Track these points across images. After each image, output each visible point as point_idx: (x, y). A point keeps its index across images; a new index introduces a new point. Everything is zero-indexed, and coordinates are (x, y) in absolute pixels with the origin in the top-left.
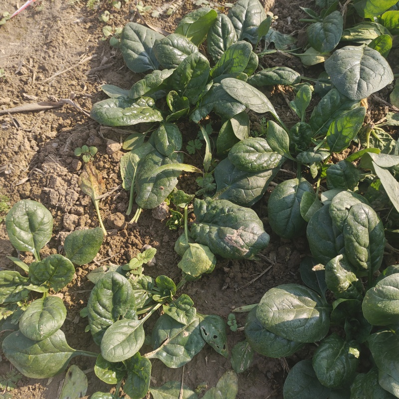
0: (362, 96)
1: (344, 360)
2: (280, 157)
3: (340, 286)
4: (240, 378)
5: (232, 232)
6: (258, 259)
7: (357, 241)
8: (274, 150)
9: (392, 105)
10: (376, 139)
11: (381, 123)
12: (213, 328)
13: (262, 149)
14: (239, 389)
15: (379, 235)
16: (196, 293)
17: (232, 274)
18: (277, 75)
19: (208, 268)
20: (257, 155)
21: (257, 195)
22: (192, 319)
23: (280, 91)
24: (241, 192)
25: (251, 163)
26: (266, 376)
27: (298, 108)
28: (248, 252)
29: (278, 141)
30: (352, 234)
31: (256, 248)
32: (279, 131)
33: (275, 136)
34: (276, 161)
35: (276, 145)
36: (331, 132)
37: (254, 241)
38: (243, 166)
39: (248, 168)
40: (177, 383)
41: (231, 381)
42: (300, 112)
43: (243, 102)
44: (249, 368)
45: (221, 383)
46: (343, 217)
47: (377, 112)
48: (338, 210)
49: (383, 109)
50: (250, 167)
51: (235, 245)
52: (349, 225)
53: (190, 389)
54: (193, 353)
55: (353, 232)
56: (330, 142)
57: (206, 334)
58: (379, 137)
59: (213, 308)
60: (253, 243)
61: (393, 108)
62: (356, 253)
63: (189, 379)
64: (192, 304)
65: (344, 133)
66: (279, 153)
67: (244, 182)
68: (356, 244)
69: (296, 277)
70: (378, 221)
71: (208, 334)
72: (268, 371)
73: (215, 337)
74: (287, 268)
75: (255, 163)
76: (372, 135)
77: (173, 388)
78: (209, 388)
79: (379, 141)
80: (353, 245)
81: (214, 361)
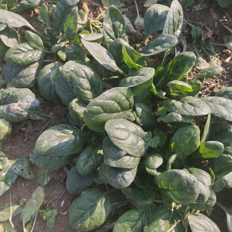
0: (75, 2)
1: (94, 158)
2: (40, 52)
3: (80, 117)
4: (45, 188)
5: (14, 105)
6: (44, 118)
7: (81, 88)
8: (35, 49)
9: (104, 6)
10: (97, 29)
11: (99, 18)
12: (20, 165)
13: (26, 50)
14: (45, 195)
15: (96, 81)
16: (10, 149)
17: (28, 131)
18: (27, 2)
19: (7, 131)
20: (23, 54)
21: (33, 80)
22: (5, 164)
23: (37, 13)
24: (21, 80)
25: (20, 60)
26: (60, 182)
27: (43, 19)
28: (27, 114)
29: (35, 42)
30: (77, 84)
31: (32, 110)
32: (34, 36)
33: (32, 40)
34: (38, 56)
35: (35, 46)
36: (65, 30)
37: (29, 107)
38: (15, 63)
39: (19, 64)
40: (7, 204)
41: (40, 192)
42: (45, 21)
43: (3, 22)
44: (49, 181)
45: (34, 195)
46: (70, 76)
47: (96, 12)
48: (66, 73)
49: (99, 10)
50: (20, 63)
51: (17, 112)
52: (74, 80)
53: (16, 205)
54: (10, 183)
55: (77, 83)
56: (67, 36)
57: (16, 170)
58: (98, 27)
59: (22, 154)
60: (28, 108)
61: (104, 8)
62: (84, 95)
63: (15, 199)
64: (4, 156)
65: (71, 28)
66: (39, 50)
67: (21, 74)
68: (82, 90)
69: (66, 122)
70: (93, 73)
71: (17, 170)
72: (61, 179)
73: (22, 170)
74: (61, 118)
75: (23, 60)
76: (93, 26)
77: (6, 207)
78: (27, 201)
79: (99, 29)
80: (80, 91)
81: (28, 184)
